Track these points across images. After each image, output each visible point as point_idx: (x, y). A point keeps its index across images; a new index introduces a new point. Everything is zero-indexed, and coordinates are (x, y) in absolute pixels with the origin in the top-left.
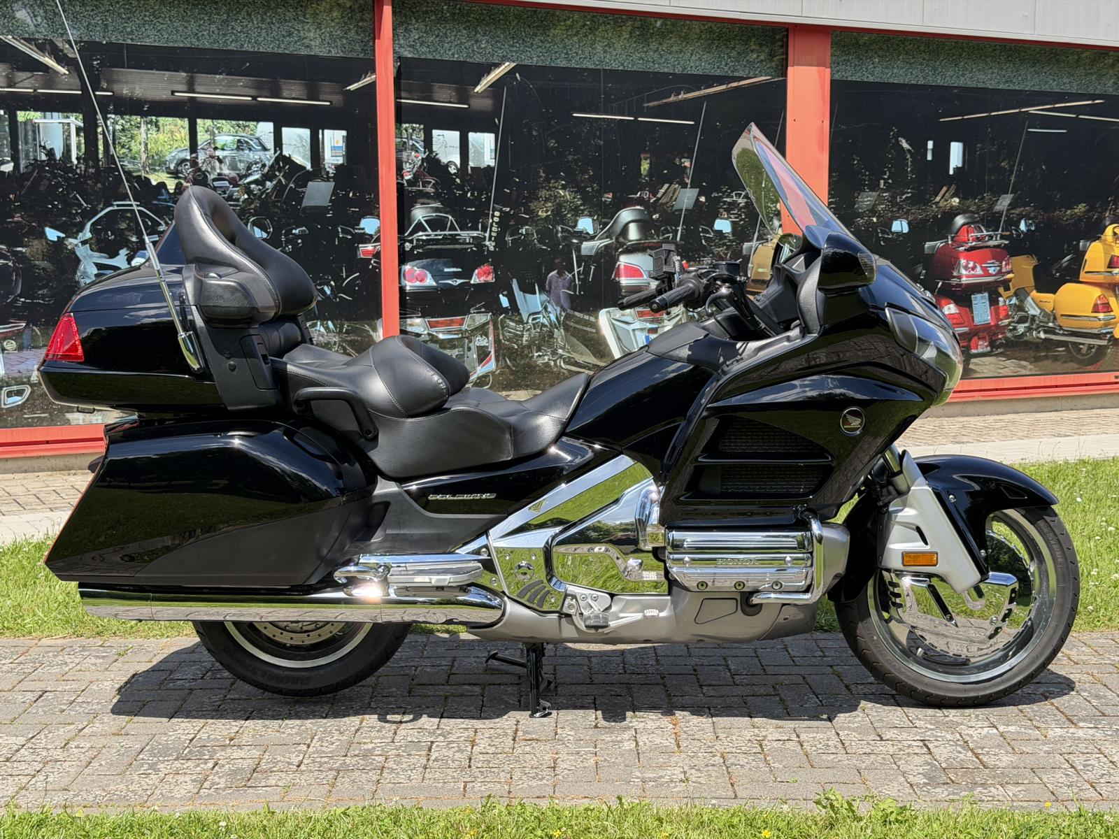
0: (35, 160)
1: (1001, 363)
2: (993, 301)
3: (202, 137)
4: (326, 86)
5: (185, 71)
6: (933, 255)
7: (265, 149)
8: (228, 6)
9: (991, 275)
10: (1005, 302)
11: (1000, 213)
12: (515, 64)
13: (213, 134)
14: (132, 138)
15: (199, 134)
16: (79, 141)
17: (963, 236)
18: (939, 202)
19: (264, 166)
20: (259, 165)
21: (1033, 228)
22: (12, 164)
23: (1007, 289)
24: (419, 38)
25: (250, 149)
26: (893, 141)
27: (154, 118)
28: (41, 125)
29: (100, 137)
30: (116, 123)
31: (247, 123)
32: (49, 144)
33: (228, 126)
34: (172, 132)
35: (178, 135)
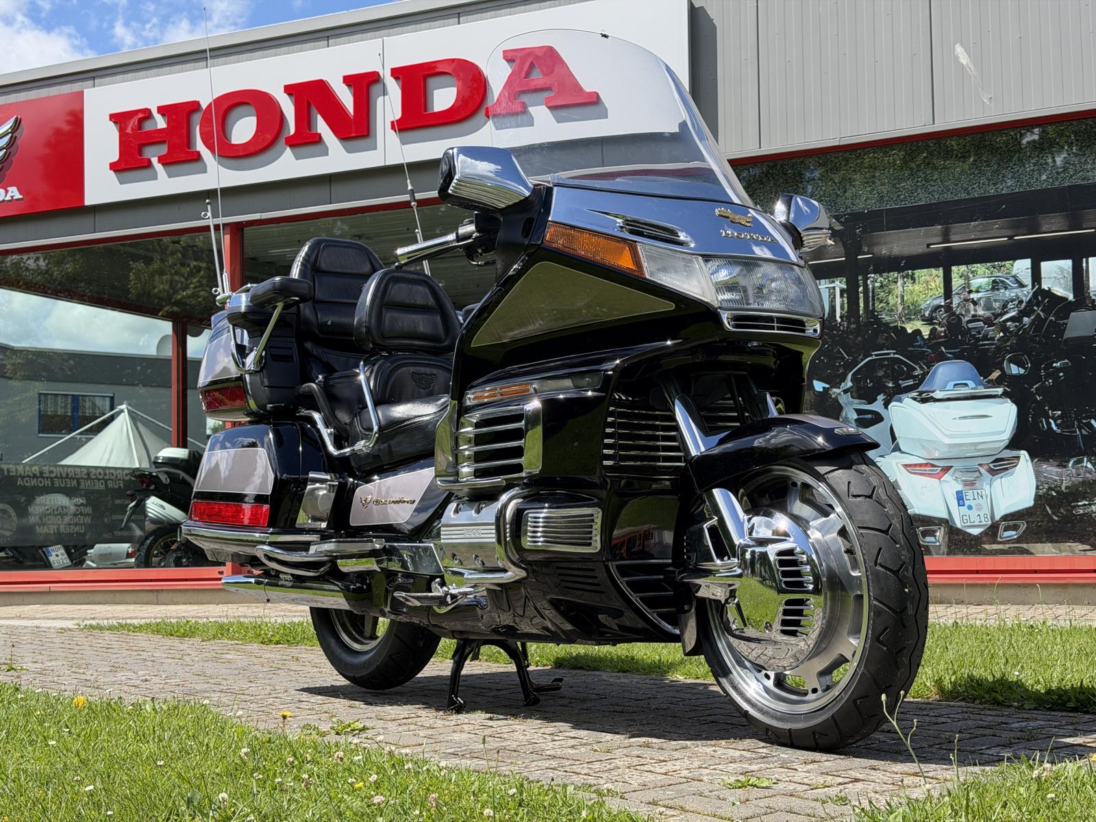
3: (957, 282)
4: (1090, 213)
5: (941, 225)
7: (1022, 285)
13: (968, 278)
14: (890, 292)
15: (953, 280)
16: (843, 301)
19: (1021, 302)
20: (1016, 302)
25: (1006, 288)
27: (910, 271)
29: (861, 295)
30: (875, 281)
31: (1003, 263)
33: (983, 269)
34: (927, 282)
35: (933, 284)
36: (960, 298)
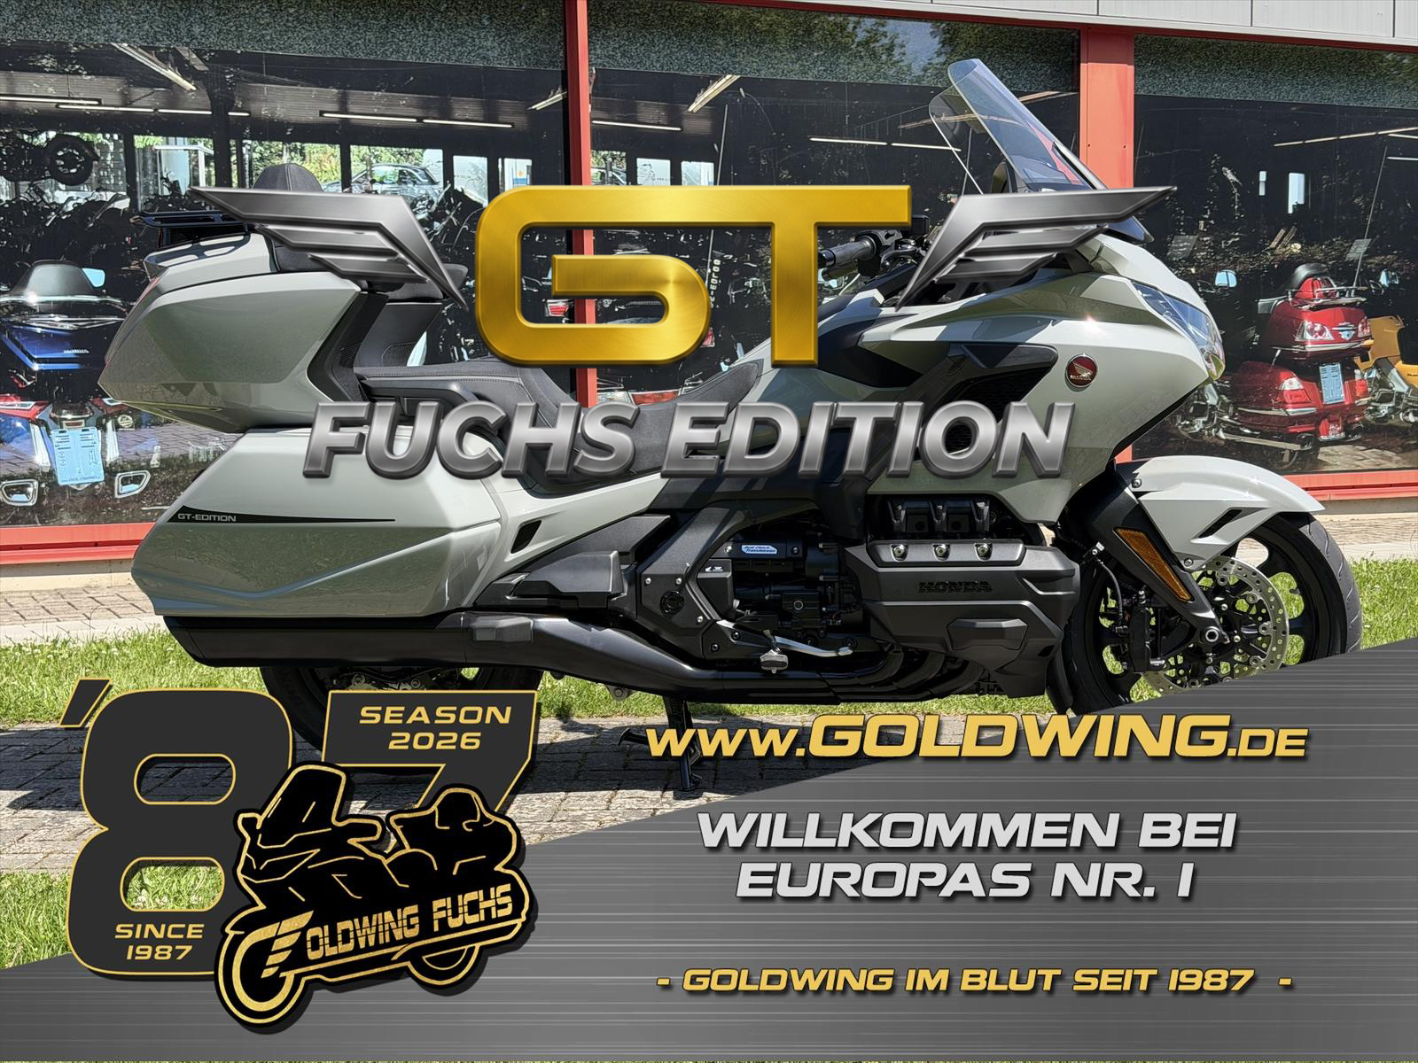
0: (156, 194)
1: (1360, 453)
2: (1348, 374)
3: (357, 168)
4: (506, 105)
5: (337, 88)
6: (1268, 314)
7: (432, 182)
8: (388, 9)
9: (1345, 341)
10: (1363, 375)
11: (1354, 263)
12: (736, 77)
13: (370, 164)
15: (353, 163)
16: (209, 172)
17: (1306, 291)
18: (1275, 249)
19: (431, 202)
20: (426, 202)
21: (1397, 282)
22: (128, 200)
23: (1365, 359)
24: (620, 47)
25: (415, 183)
26: (1215, 171)
27: (298, 144)
28: (162, 152)
29: (234, 167)
30: (253, 150)
31: (411, 151)
32: (173, 176)
33: (388, 154)
34: (321, 162)
35: (328, 166)
36: (361, 188)
